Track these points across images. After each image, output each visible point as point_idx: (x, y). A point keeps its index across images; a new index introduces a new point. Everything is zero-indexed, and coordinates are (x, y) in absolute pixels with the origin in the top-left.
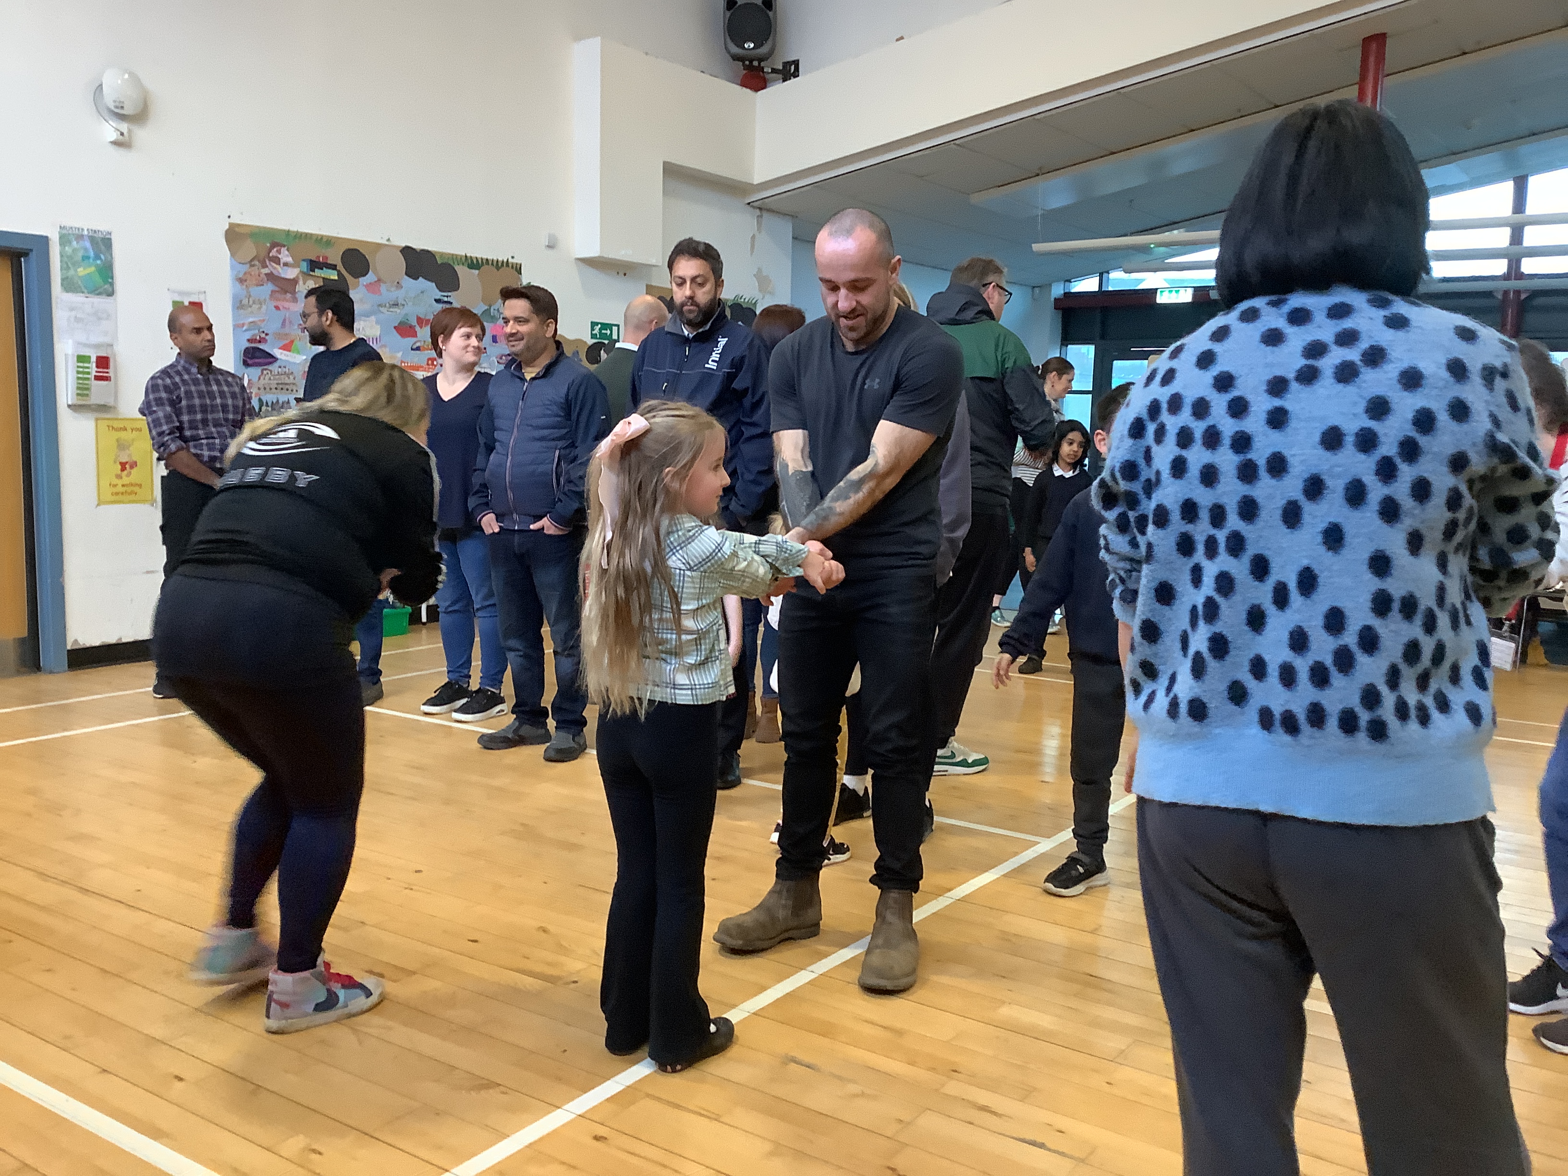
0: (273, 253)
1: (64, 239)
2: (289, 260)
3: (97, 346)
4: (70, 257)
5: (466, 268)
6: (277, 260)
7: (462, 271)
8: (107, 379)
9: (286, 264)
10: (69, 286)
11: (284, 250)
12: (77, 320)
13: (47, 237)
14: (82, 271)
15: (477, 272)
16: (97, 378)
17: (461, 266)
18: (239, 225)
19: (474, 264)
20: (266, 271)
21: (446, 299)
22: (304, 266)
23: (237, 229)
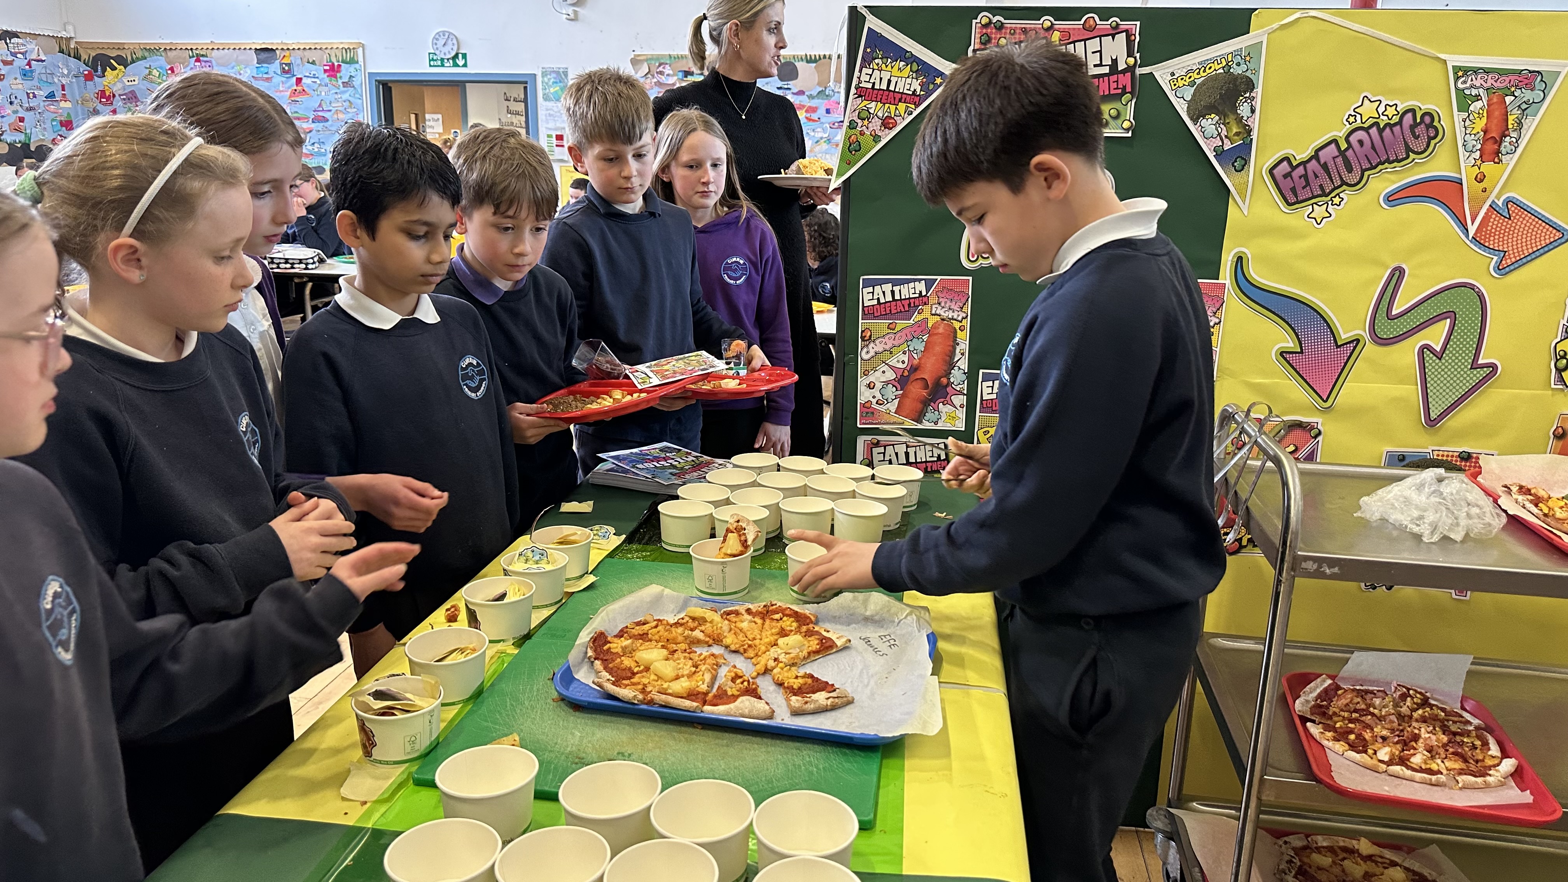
0: (661, 69)
1: (544, 74)
2: (671, 72)
3: (556, 129)
4: (547, 84)
5: (804, 63)
6: (661, 73)
7: (799, 65)
8: (563, 146)
9: (668, 75)
10: (546, 98)
11: (667, 67)
12: (550, 115)
13: (535, 75)
14: (552, 90)
15: (814, 65)
16: (557, 146)
17: (801, 63)
18: (639, 55)
19: (810, 60)
20: (655, 80)
21: (786, 86)
22: (681, 75)
23: (639, 58)
